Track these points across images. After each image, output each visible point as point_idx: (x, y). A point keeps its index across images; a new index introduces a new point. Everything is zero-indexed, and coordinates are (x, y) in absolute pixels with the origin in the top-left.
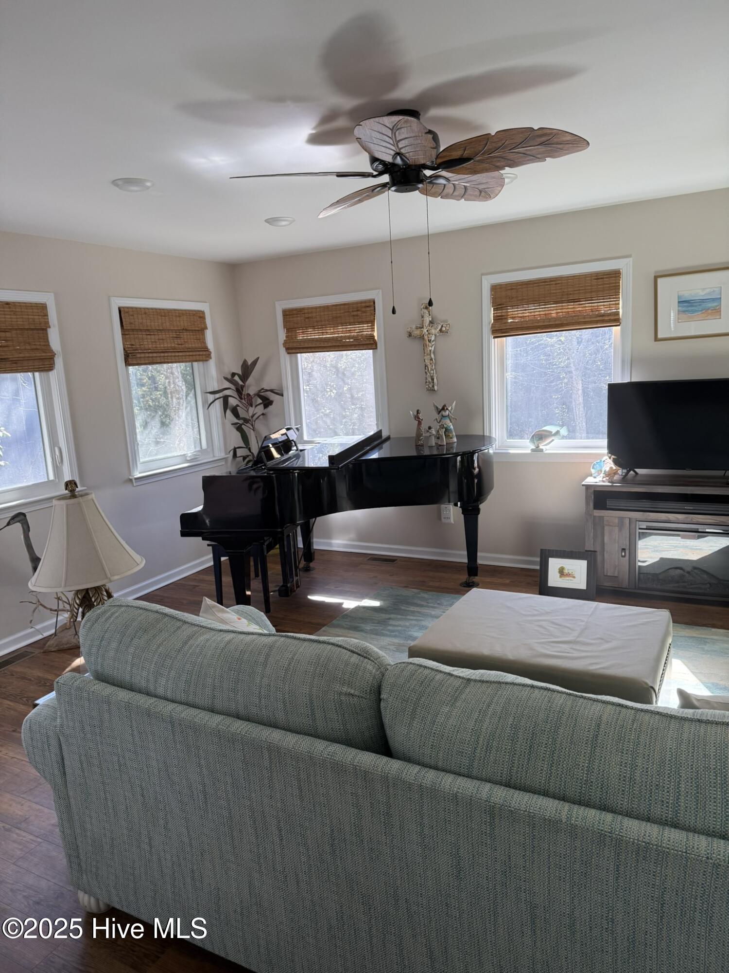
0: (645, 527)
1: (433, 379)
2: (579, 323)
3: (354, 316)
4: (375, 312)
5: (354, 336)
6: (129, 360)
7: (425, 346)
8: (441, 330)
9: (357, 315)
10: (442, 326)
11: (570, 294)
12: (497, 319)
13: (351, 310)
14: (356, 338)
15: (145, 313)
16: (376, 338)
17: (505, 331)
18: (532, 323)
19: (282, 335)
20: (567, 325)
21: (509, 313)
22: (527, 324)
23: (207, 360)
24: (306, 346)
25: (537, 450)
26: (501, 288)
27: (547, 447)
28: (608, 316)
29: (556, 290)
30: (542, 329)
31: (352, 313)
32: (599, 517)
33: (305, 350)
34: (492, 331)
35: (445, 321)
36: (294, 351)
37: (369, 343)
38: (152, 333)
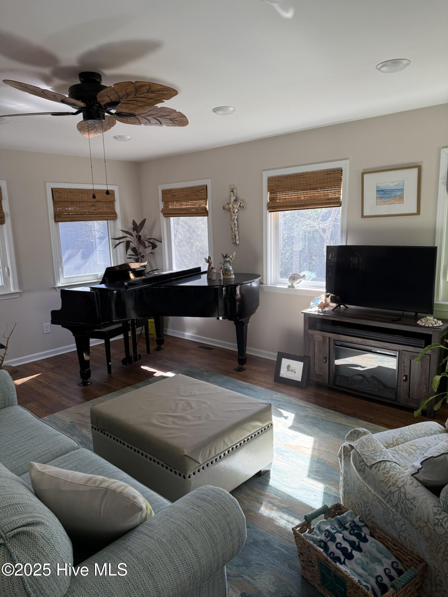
0: (339, 344)
1: (236, 237)
2: (315, 204)
3: (196, 195)
4: (207, 193)
5: (196, 207)
6: (56, 218)
7: (231, 215)
8: (240, 206)
9: (198, 195)
10: (241, 203)
11: (311, 184)
12: (272, 199)
13: (194, 191)
14: (197, 209)
15: (70, 192)
16: (208, 209)
17: (274, 207)
18: (289, 203)
19: (161, 206)
20: (309, 205)
21: (278, 196)
22: (286, 204)
23: (115, 220)
24: (174, 212)
25: (292, 287)
26: (273, 179)
27: (298, 285)
28: (332, 200)
29: (303, 181)
30: (295, 207)
31: (195, 193)
32: (312, 334)
33: (172, 215)
34: (268, 207)
35: (243, 200)
36: (169, 215)
37: (203, 212)
38: (75, 203)
